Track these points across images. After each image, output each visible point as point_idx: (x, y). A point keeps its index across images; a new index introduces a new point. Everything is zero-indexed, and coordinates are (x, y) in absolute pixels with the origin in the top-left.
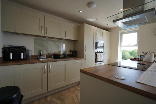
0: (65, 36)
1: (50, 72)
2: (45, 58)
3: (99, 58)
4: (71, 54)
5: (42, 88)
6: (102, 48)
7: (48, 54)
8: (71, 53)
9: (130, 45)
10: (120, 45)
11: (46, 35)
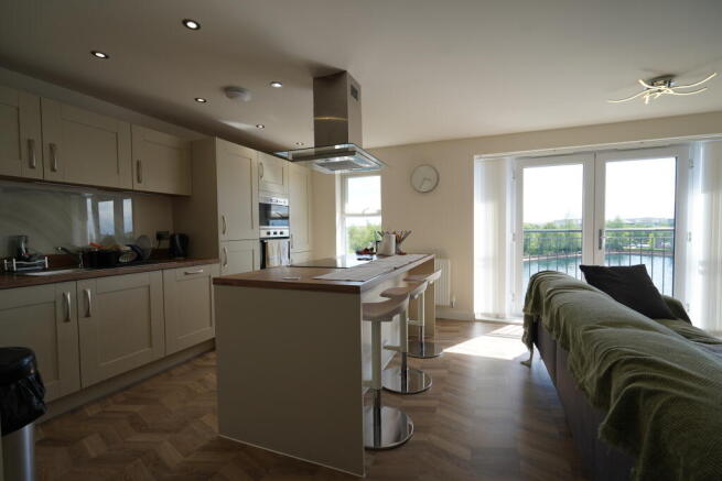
0: (139, 181)
1: (88, 315)
2: (44, 270)
3: (276, 256)
4: (162, 247)
5: (58, 379)
6: (284, 221)
7: (64, 253)
8: (165, 244)
9: (366, 212)
10: (343, 212)
11: (50, 176)
